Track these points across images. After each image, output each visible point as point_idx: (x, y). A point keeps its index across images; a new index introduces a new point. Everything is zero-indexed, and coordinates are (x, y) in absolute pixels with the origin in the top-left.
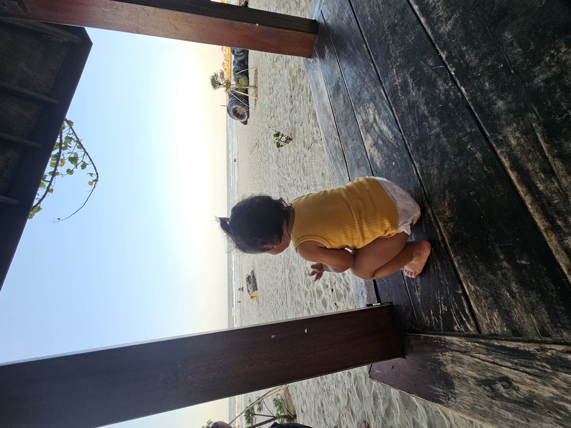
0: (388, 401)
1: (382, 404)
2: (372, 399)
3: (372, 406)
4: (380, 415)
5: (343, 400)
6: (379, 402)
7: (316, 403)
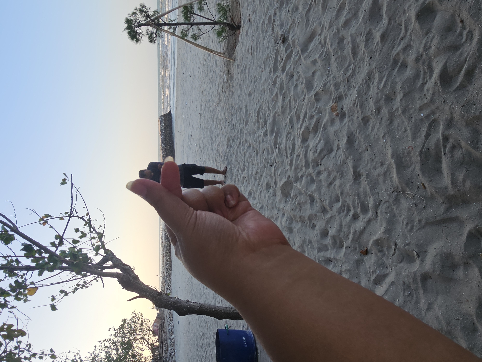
1: (345, 15)
2: (337, 9)
3: (333, 17)
4: (337, 25)
5: (303, 10)
6: (343, 12)
7: (269, 12)
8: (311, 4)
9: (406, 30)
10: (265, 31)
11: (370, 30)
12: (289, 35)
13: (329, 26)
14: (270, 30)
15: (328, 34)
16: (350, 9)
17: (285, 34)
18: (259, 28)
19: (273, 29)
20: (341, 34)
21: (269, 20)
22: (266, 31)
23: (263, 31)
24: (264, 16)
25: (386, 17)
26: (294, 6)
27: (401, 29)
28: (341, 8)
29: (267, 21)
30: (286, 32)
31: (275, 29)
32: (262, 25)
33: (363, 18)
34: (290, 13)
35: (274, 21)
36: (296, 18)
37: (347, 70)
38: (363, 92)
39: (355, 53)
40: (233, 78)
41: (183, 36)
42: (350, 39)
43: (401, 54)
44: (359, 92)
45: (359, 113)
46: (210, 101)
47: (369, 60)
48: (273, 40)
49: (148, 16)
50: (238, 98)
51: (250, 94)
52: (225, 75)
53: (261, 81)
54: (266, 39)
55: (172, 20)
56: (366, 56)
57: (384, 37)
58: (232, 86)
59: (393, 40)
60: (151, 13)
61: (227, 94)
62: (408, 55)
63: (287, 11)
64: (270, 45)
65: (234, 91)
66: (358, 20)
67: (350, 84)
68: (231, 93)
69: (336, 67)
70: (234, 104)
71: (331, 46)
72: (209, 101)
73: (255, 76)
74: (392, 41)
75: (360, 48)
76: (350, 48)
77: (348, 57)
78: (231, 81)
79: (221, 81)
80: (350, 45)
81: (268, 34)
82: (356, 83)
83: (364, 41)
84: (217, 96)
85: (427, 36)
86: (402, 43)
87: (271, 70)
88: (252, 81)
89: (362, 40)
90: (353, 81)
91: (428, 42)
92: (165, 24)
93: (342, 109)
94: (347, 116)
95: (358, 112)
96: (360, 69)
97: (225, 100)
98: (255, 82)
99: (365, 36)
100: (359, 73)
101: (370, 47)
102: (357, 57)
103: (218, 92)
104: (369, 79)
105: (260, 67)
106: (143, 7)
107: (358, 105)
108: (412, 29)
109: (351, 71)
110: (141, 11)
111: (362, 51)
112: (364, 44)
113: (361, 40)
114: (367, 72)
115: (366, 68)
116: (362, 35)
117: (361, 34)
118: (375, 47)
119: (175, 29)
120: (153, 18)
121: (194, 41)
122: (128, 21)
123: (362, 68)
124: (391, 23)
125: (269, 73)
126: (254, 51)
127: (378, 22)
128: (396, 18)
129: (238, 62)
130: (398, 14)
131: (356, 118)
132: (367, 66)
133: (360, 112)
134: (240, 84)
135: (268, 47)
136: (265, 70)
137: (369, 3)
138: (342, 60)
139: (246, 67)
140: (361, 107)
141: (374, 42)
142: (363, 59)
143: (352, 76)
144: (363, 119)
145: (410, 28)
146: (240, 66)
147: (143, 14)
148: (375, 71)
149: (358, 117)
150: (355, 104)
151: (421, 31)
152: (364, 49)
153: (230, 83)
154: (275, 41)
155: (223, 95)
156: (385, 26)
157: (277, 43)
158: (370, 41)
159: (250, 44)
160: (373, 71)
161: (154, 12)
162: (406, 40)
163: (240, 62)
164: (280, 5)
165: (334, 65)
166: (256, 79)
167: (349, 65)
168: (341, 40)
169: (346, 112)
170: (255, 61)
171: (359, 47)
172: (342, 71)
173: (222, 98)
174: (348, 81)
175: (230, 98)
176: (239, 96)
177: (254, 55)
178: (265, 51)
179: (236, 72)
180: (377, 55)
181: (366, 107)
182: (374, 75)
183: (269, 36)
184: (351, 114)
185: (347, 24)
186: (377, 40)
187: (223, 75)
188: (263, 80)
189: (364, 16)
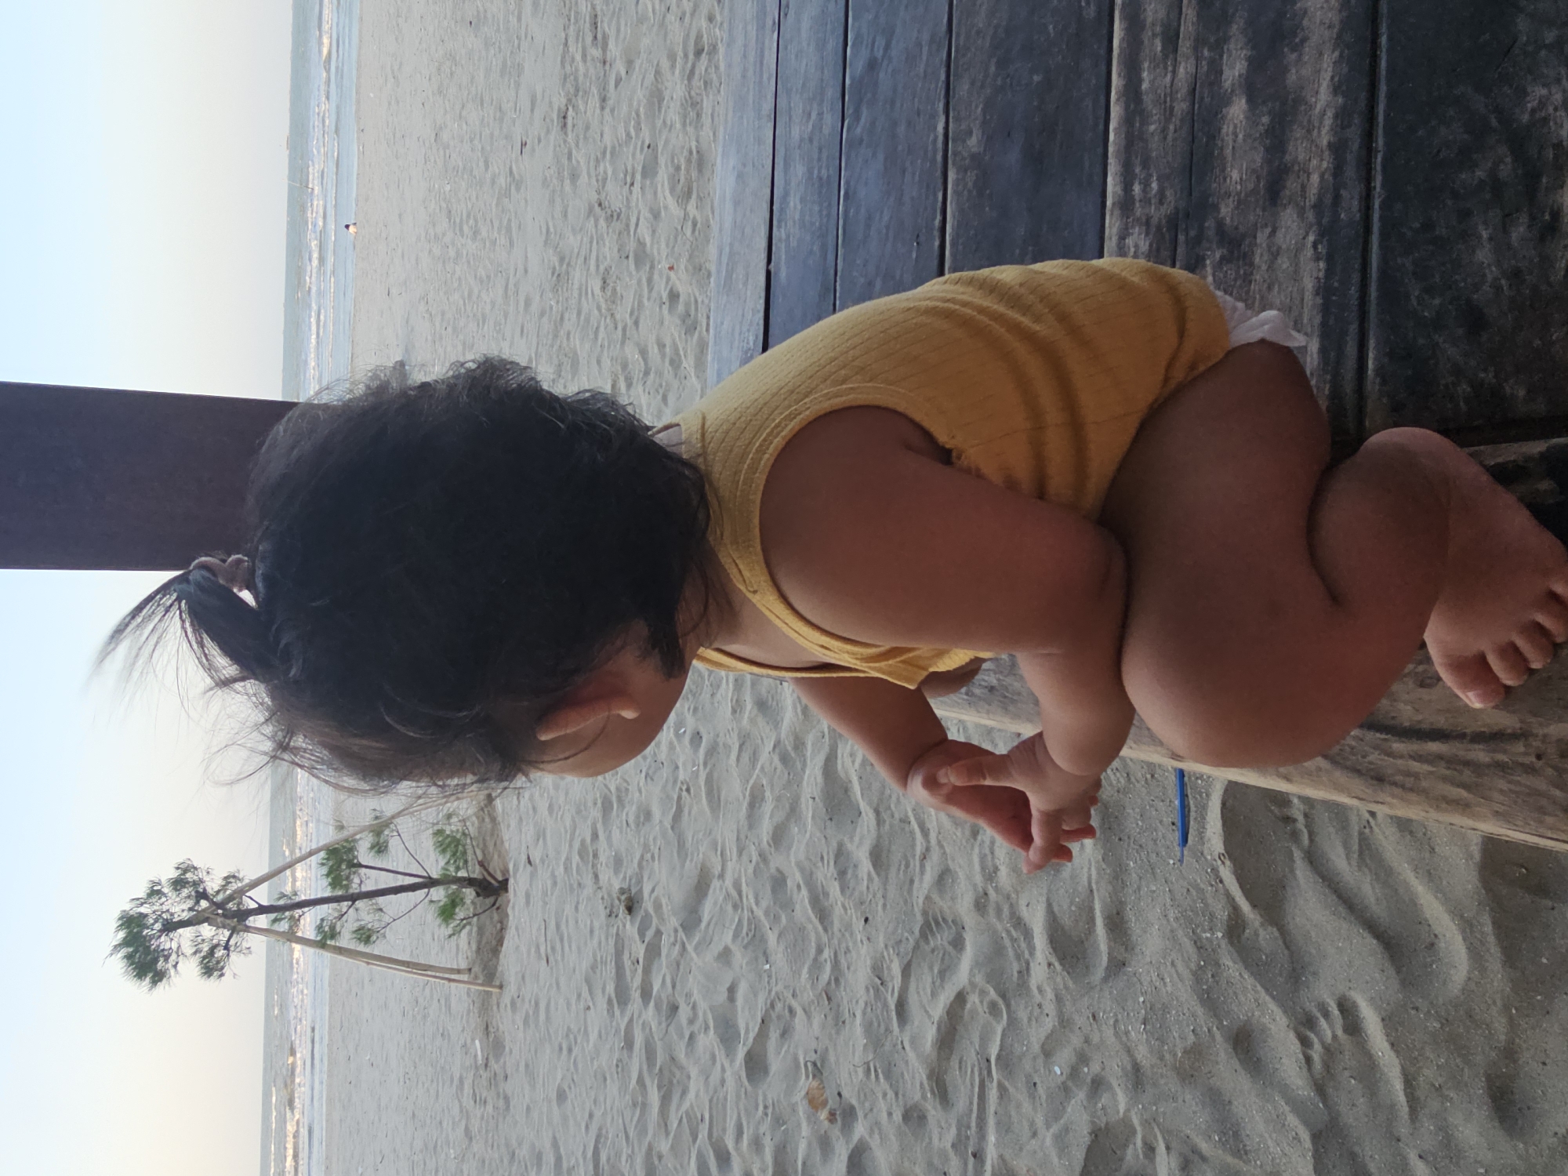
0: (787, 806)
1: (768, 815)
3: (741, 823)
4: (757, 844)
5: (663, 814)
6: (762, 808)
7: (577, 833)
8: (680, 798)
9: (925, 833)
10: (575, 886)
11: (841, 845)
12: (642, 888)
13: (738, 847)
14: (588, 880)
15: (740, 871)
16: (778, 799)
17: (630, 886)
18: (559, 881)
19: (596, 876)
20: (773, 866)
21: (582, 853)
22: (579, 884)
23: (571, 886)
24: (567, 845)
25: (868, 808)
26: (639, 808)
27: (912, 833)
28: (755, 800)
29: (576, 859)
30: (633, 881)
31: (601, 877)
32: (566, 869)
33: (813, 817)
34: (633, 827)
35: (595, 856)
36: (651, 839)
37: (817, 966)
38: (879, 1025)
39: (823, 915)
40: (504, 1047)
41: (326, 939)
42: (798, 877)
43: (935, 897)
44: (868, 1028)
45: (888, 1096)
46: (439, 1143)
47: (864, 928)
48: (601, 908)
49: (204, 895)
50: (527, 1117)
51: (561, 1096)
52: (477, 1042)
53: (588, 1041)
54: (581, 907)
55: (285, 896)
56: (854, 917)
57: (878, 857)
58: (502, 1075)
59: (904, 863)
60: (212, 885)
61: (490, 1108)
62: (953, 899)
63: (625, 822)
64: (596, 924)
65: (509, 1093)
66: (804, 824)
67: (839, 1006)
68: (501, 1103)
69: (785, 959)
70: (514, 1143)
71: (757, 904)
72: (435, 1147)
73: (569, 1029)
74: (903, 867)
75: (831, 896)
76: (807, 901)
77: (810, 927)
78: (497, 1057)
79: (468, 1064)
80: (804, 892)
81: (585, 892)
82: (854, 1001)
83: (835, 876)
84: (460, 1120)
85: (978, 842)
86: (928, 868)
87: (610, 1001)
88: (561, 1049)
89: (829, 875)
90: (843, 996)
91: (985, 855)
92: (262, 910)
93: (839, 1094)
94: (860, 1114)
95: (885, 1095)
96: (848, 955)
97: (487, 1131)
98: (570, 1050)
99: (832, 863)
100: (852, 968)
101: (854, 889)
102: (832, 923)
103: (461, 1106)
104: (882, 984)
105: (579, 996)
106: (185, 871)
107: (880, 1071)
108: (937, 830)
109: (828, 968)
110: (178, 884)
111: (839, 903)
112: (836, 884)
113: (826, 874)
114: (869, 962)
115: (864, 950)
116: (826, 862)
117: (822, 858)
118: (868, 888)
119: (295, 922)
120: (220, 898)
121: (362, 948)
122: (132, 923)
123: (854, 953)
124: (884, 821)
125: (605, 1012)
126: (553, 949)
127: (852, 822)
128: (889, 807)
129: (511, 990)
130: (890, 796)
131: (885, 1115)
132: (865, 947)
133: (891, 1094)
134: (527, 1066)
135: (592, 931)
136: (594, 1004)
137: (815, 778)
138: (796, 938)
139: (537, 1004)
140: (888, 1075)
141: (860, 876)
142: (848, 927)
143: (837, 980)
144: (906, 1117)
145: (932, 826)
146: (519, 1002)
147: (185, 892)
148: (889, 955)
149: (890, 1114)
150: (869, 1069)
151: (960, 830)
152: (842, 899)
153: (496, 1066)
154: (608, 910)
155: (479, 1115)
156: (874, 833)
157: (614, 915)
158: (850, 872)
159: (539, 929)
160: (883, 957)
161: (226, 878)
162: (935, 856)
163: (519, 989)
164: (604, 811)
165: (780, 955)
166: (571, 1036)
167: (820, 951)
168: (779, 882)
169: (854, 1102)
170: (563, 981)
171: (828, 895)
172: (805, 970)
173: (475, 1125)
174: (829, 999)
175: (501, 1119)
176: (528, 1108)
177: (556, 961)
178: (586, 943)
179: (508, 1023)
180: (880, 908)
181: (902, 1074)
182: (889, 968)
183: (589, 899)
184: (867, 1105)
185: (779, 836)
186: (866, 870)
187: (473, 1040)
188: (593, 1036)
189: (814, 811)
